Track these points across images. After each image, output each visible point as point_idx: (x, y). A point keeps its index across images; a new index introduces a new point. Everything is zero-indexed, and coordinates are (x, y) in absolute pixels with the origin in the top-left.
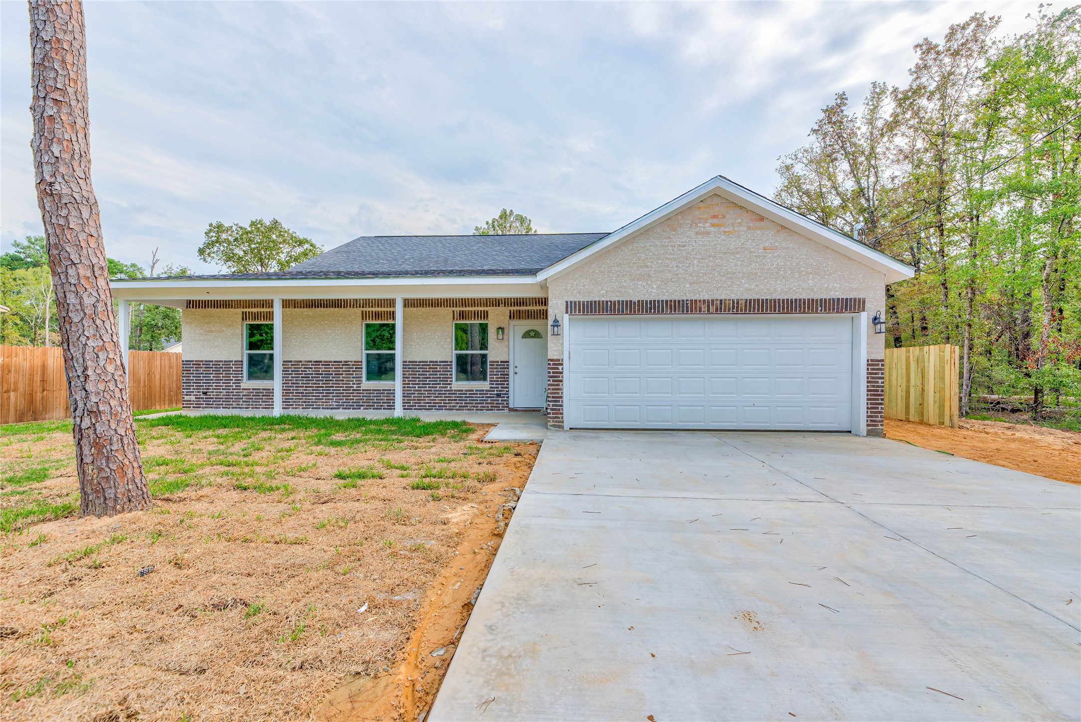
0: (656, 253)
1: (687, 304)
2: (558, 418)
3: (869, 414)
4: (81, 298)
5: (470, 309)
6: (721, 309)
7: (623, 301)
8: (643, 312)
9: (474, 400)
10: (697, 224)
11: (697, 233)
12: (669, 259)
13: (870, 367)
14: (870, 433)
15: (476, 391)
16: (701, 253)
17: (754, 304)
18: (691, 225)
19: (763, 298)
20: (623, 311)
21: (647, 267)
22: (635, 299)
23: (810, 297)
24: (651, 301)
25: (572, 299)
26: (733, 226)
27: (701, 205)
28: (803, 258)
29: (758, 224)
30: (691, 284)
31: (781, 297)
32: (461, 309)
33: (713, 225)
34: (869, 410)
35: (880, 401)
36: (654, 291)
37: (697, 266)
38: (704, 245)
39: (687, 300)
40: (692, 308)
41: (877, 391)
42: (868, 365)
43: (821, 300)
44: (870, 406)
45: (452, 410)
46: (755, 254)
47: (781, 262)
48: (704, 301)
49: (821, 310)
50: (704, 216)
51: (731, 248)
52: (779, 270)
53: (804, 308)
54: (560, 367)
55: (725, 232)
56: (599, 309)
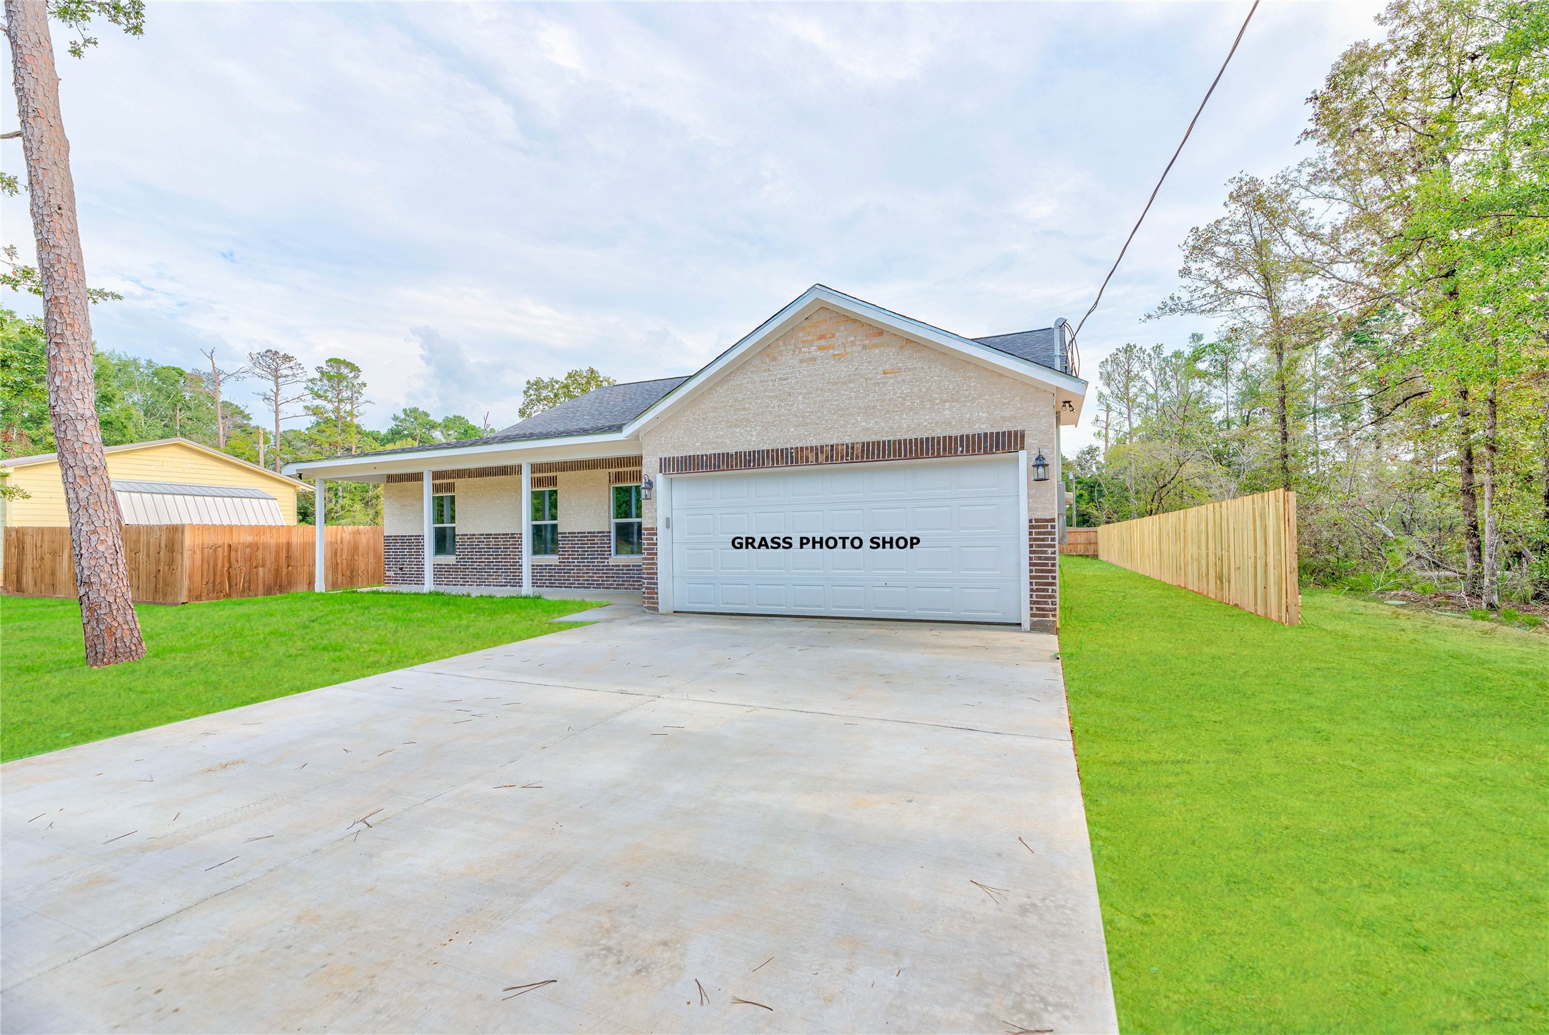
0: (754, 391)
1: (792, 453)
2: (653, 598)
3: (1034, 599)
4: (77, 493)
5: (626, 469)
6: (832, 457)
7: (719, 454)
8: (741, 466)
9: (631, 577)
10: (800, 349)
11: (801, 361)
12: (768, 397)
13: (1033, 530)
14: (1035, 628)
15: (633, 566)
16: (806, 387)
17: (873, 449)
18: (794, 351)
19: (884, 439)
20: (719, 467)
21: (744, 409)
22: (732, 451)
23: (947, 434)
24: (750, 452)
25: (666, 455)
26: (845, 347)
27: (807, 323)
28: (936, 381)
29: (876, 340)
30: (796, 426)
31: (908, 437)
32: (617, 470)
33: (820, 348)
34: (1035, 594)
35: (1050, 580)
36: (753, 439)
37: (803, 403)
38: (810, 376)
39: (792, 448)
40: (797, 458)
41: (1046, 565)
42: (1031, 527)
43: (962, 437)
44: (1035, 587)
45: (610, 588)
46: (872, 382)
47: (906, 388)
48: (812, 447)
49: (962, 451)
50: (810, 338)
51: (842, 376)
52: (904, 399)
53: (939, 449)
54: (655, 538)
55: (834, 355)
56: (694, 466)
